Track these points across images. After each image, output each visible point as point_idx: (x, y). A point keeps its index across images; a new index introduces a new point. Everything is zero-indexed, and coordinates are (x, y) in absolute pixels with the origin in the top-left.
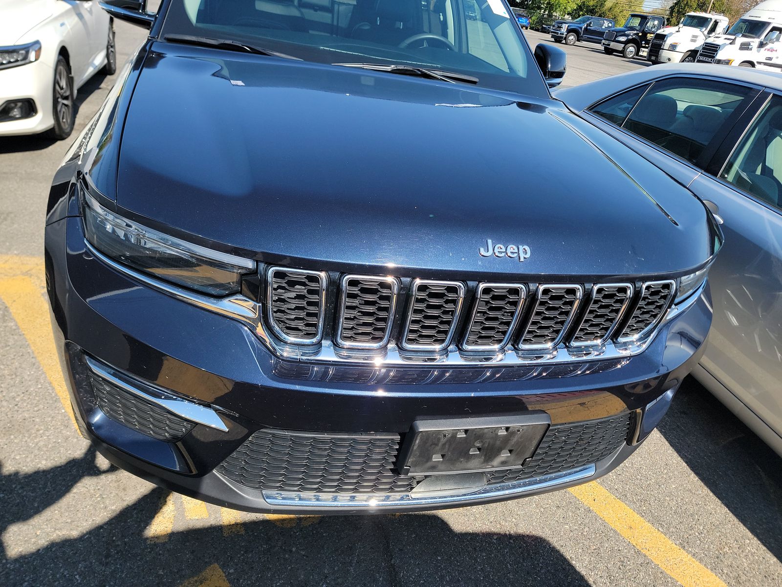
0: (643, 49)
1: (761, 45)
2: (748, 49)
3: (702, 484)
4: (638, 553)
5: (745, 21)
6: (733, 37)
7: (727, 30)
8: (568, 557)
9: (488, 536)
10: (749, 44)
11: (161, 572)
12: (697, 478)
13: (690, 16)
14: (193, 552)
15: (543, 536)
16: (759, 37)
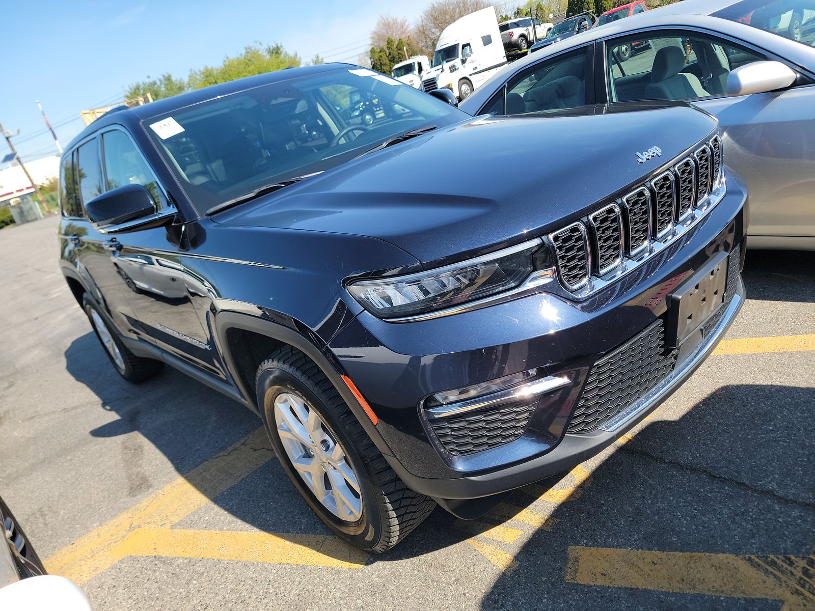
0: (377, 113)
1: (463, 62)
2: (456, 69)
3: (760, 301)
4: (779, 354)
5: (440, 51)
6: (440, 67)
7: (432, 65)
8: (751, 383)
9: (696, 407)
10: (454, 66)
11: (544, 579)
12: (754, 301)
13: (397, 69)
14: (545, 554)
15: (724, 385)
16: (458, 57)
